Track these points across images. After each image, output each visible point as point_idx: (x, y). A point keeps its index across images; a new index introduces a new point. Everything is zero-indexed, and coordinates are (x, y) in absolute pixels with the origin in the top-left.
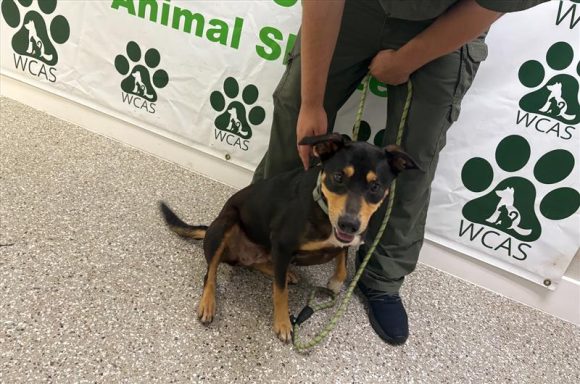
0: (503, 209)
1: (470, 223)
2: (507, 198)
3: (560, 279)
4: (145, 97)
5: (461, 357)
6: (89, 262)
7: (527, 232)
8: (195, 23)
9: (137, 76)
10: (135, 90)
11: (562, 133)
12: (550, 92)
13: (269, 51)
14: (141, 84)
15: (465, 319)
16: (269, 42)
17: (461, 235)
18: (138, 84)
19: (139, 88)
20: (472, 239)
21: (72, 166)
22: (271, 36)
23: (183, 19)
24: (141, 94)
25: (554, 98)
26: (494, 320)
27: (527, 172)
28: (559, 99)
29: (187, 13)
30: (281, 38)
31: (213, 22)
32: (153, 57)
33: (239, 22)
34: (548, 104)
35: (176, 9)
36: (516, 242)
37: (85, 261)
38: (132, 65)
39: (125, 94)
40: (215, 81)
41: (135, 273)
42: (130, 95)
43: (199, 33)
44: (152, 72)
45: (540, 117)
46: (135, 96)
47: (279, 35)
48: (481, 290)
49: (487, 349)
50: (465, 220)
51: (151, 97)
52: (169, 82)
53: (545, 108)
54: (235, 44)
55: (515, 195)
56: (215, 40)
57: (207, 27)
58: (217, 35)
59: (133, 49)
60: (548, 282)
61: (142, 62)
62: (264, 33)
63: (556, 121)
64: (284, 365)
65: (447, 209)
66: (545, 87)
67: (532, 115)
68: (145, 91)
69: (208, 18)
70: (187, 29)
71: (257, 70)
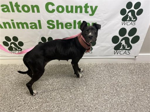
0: (123, 45)
1: (116, 51)
2: (123, 42)
3: (138, 55)
4: (18, 50)
5: (127, 84)
6: (34, 108)
7: (129, 48)
8: (25, 25)
9: (13, 45)
10: (14, 49)
11: (133, 24)
12: (128, 15)
13: (51, 26)
14: (15, 47)
15: (123, 73)
16: (51, 24)
17: (115, 54)
18: (14, 47)
19: (15, 48)
20: (117, 54)
21: (8, 80)
22: (50, 22)
23: (20, 25)
24: (16, 50)
25: (130, 16)
26: (128, 70)
27: (127, 35)
28: (131, 16)
29: (21, 23)
30: (54, 22)
31: (31, 23)
32: (15, 39)
33: (39, 21)
34: (129, 18)
35: (17, 23)
36: (127, 51)
37: (33, 108)
38: (9, 43)
39: (11, 51)
40: (38, 39)
41: (47, 104)
42: (13, 51)
43: (28, 28)
44: (17, 43)
45: (127, 22)
46: (14, 51)
47: (53, 21)
48: (122, 64)
49: (130, 79)
50: (115, 51)
51: (20, 50)
52: (24, 44)
53: (128, 19)
54: (40, 28)
55: (125, 41)
56: (34, 28)
57: (29, 25)
58: (34, 27)
59: (7, 38)
60: (136, 57)
61: (12, 41)
62: (48, 22)
63: (131, 22)
64: (96, 109)
65: (110, 50)
66: (127, 14)
67: (125, 22)
68: (17, 49)
69: (29, 23)
70: (23, 28)
71: (50, 33)
